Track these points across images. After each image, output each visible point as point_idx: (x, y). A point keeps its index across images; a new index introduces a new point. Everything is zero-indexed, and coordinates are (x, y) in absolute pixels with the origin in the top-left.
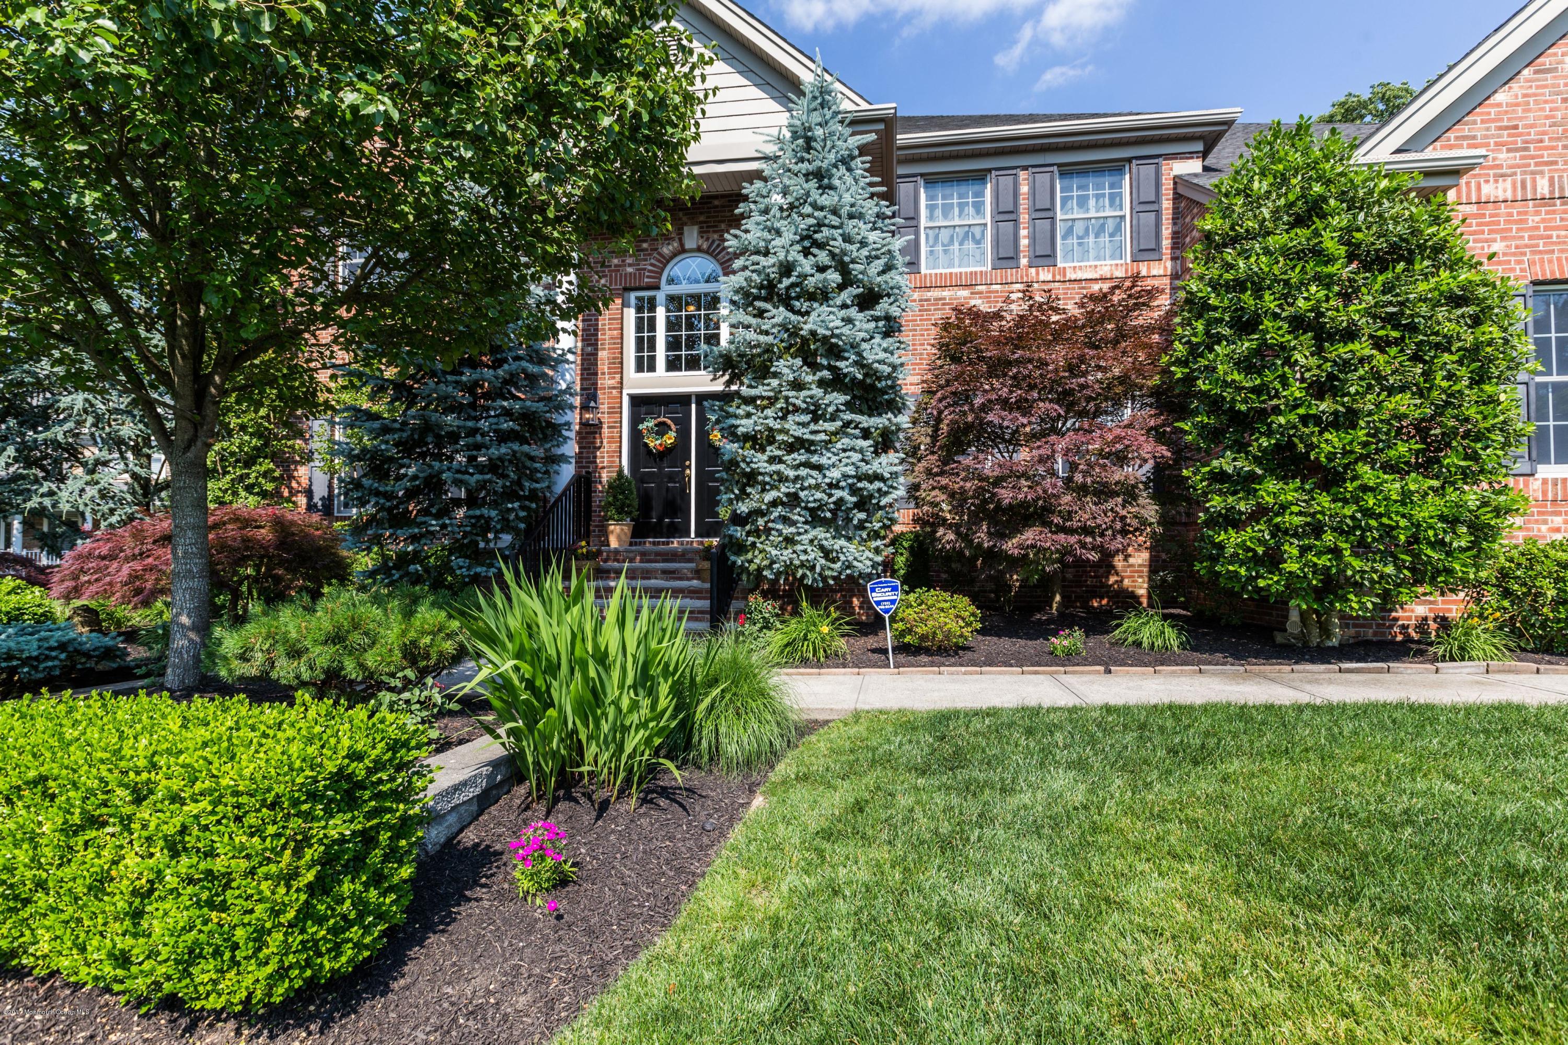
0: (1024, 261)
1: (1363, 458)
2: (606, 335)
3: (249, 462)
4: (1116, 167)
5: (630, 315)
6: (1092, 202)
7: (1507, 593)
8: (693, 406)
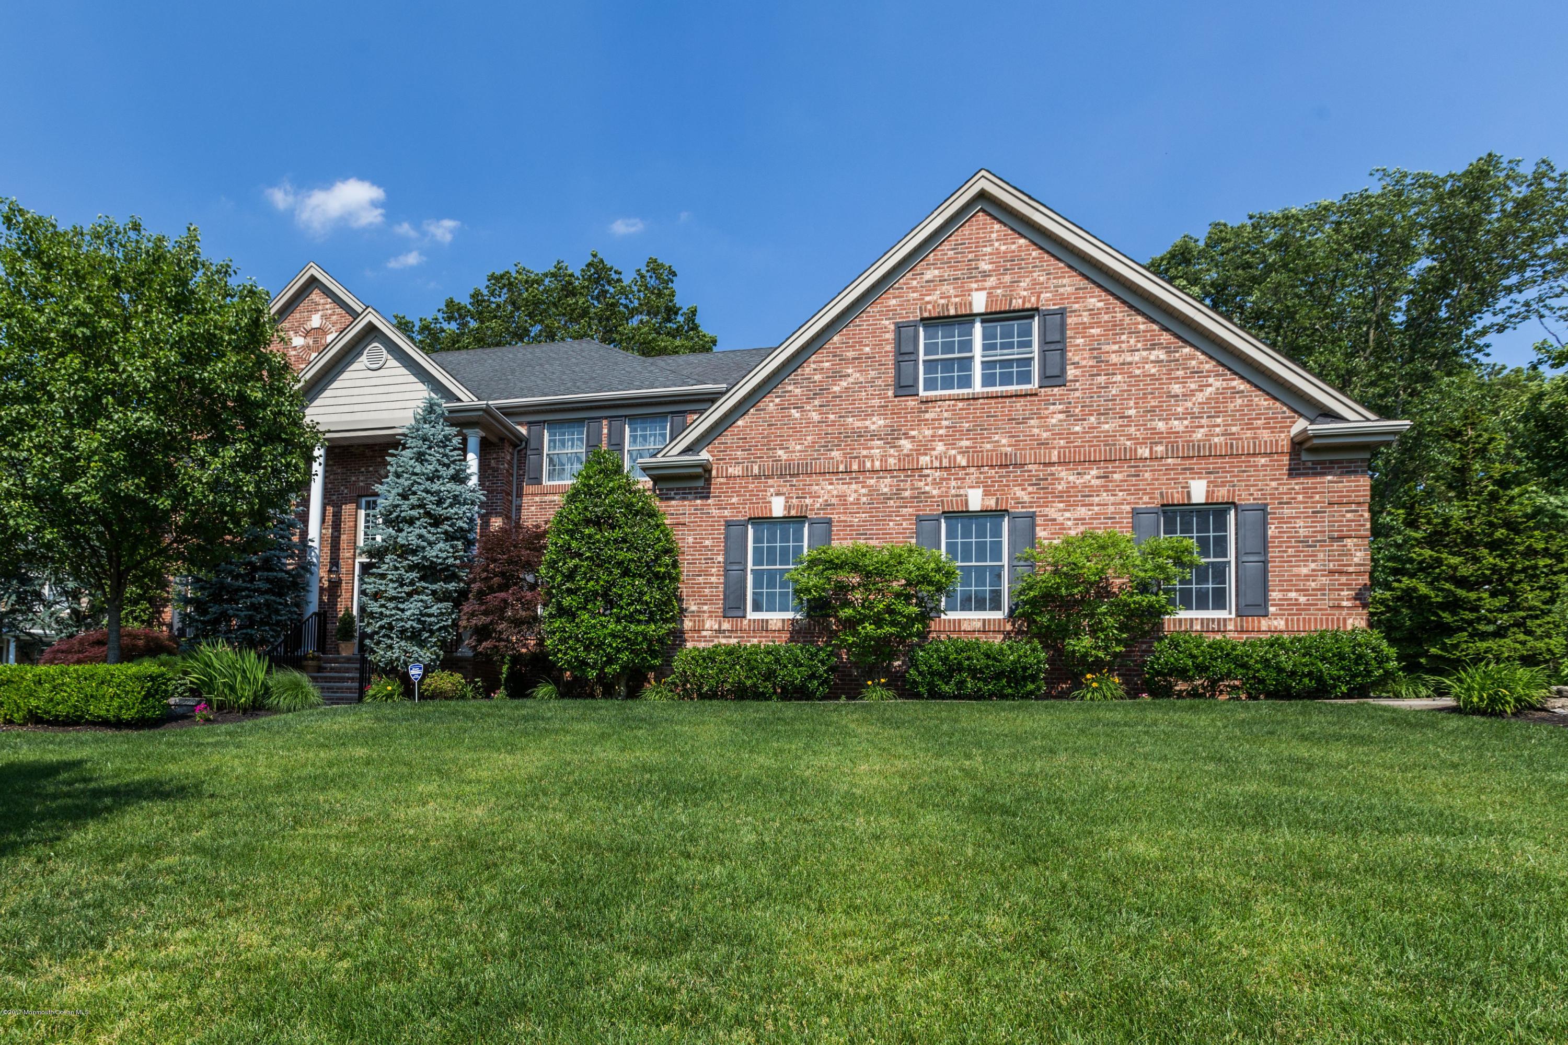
2: (346, 525)
3: (136, 603)
4: (664, 417)
5: (362, 513)
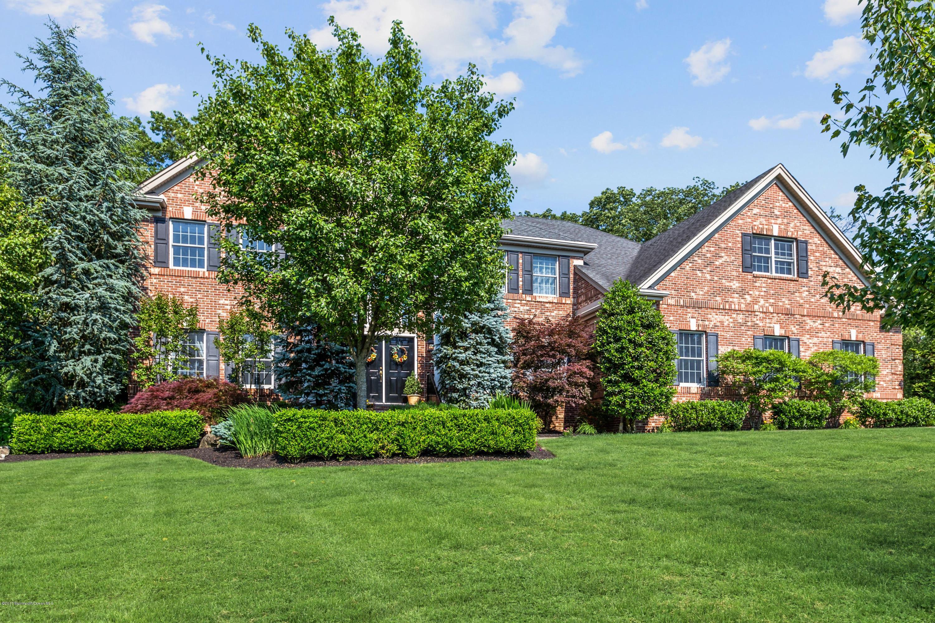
0: (521, 291)
1: (644, 378)
4: (554, 258)
6: (544, 270)
7: (673, 416)
8: (384, 342)
